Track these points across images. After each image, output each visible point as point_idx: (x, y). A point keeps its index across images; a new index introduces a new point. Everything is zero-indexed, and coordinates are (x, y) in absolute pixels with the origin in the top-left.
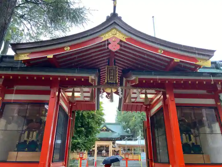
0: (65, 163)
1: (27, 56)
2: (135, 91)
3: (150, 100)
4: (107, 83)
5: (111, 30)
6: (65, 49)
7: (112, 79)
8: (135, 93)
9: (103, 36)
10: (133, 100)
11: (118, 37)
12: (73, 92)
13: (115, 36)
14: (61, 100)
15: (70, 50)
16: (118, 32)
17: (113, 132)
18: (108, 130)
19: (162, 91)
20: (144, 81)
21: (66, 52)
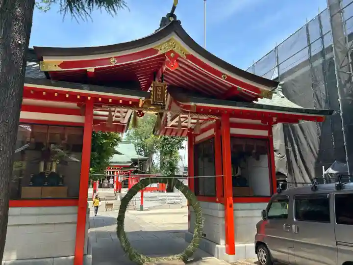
6: (111, 61)
7: (159, 99)
9: (159, 48)
11: (176, 52)
13: (173, 49)
19: (216, 120)
20: (202, 110)
21: (111, 65)
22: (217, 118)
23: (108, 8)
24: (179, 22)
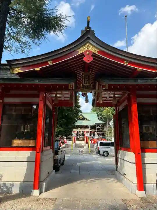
0: (52, 147)
1: (20, 69)
2: (105, 92)
3: (118, 99)
4: (83, 87)
5: (85, 44)
6: (49, 62)
7: (86, 83)
8: (106, 94)
9: (79, 50)
10: (104, 99)
11: (91, 50)
12: (56, 94)
13: (89, 49)
14: (47, 100)
15: (52, 63)
16: (91, 46)
17: (88, 120)
18: (84, 119)
19: (128, 93)
20: (112, 87)
21: (49, 65)
22: (128, 92)
23: (56, 32)
24: (93, 31)
